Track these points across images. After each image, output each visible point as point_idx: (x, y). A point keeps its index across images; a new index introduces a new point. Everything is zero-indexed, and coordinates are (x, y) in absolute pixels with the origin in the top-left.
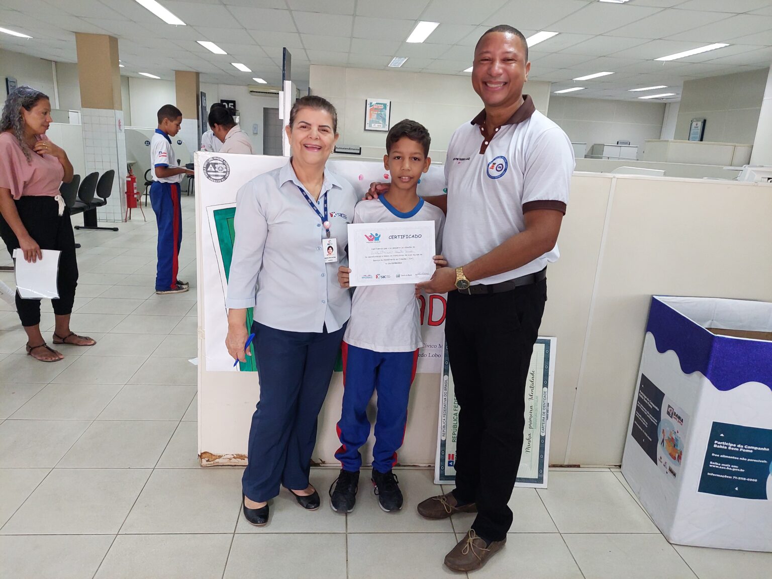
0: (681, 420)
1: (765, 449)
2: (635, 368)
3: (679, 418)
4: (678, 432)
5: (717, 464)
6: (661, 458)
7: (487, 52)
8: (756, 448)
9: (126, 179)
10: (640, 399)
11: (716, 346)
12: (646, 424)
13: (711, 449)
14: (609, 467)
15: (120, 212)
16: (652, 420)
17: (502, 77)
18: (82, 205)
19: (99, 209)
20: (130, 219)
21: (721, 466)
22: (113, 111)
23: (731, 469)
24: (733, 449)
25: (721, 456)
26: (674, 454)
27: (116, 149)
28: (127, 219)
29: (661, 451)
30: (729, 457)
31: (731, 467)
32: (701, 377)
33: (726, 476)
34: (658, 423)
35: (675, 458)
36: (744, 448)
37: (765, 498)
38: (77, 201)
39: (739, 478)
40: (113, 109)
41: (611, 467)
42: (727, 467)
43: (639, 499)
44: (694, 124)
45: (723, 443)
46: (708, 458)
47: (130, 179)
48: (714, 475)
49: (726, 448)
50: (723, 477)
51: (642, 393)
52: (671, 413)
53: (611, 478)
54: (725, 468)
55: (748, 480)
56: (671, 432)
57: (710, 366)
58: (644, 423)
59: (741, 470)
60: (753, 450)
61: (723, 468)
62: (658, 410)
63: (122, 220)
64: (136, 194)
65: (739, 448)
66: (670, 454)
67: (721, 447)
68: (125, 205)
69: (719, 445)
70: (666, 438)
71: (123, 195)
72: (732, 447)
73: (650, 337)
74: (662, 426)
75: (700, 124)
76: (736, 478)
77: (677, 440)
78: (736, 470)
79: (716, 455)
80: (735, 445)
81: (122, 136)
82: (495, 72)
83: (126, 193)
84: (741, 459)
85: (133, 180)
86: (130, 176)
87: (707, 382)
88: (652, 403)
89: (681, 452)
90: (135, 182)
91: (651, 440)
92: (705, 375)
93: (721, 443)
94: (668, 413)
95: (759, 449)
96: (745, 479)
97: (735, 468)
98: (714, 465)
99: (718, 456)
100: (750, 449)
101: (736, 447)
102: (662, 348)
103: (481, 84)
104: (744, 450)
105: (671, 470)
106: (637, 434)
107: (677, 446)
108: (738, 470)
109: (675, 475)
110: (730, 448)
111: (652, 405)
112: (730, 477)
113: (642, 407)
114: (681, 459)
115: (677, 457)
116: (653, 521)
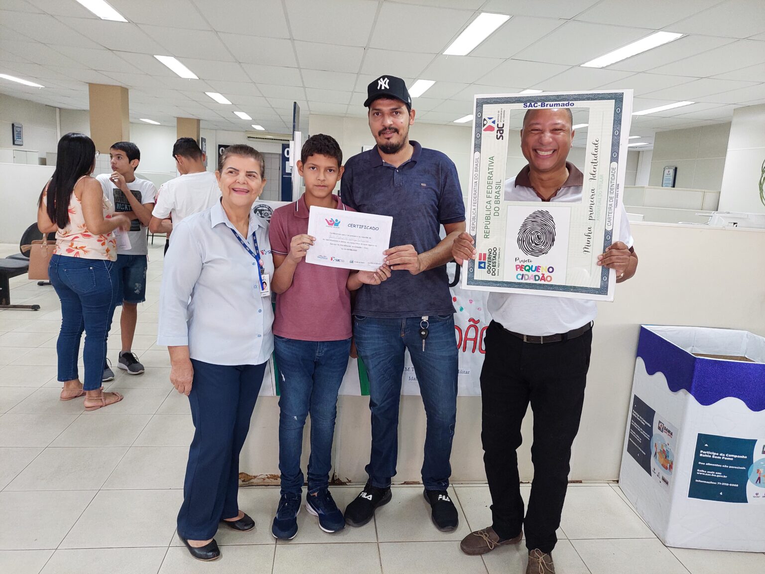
0: (670, 433)
1: (743, 457)
3: (669, 431)
4: (669, 445)
5: (703, 471)
6: (654, 469)
8: (736, 456)
10: (633, 418)
11: (698, 366)
12: (640, 440)
13: (697, 458)
14: (608, 482)
16: (645, 436)
21: (707, 473)
25: (707, 464)
26: (666, 464)
29: (654, 463)
30: (713, 465)
31: (715, 474)
32: (686, 394)
33: (711, 483)
34: (651, 438)
36: (725, 457)
39: (723, 484)
42: (712, 474)
44: (666, 171)
45: (708, 452)
46: (696, 466)
48: (701, 481)
49: (710, 456)
50: (709, 483)
51: (635, 412)
52: (662, 428)
53: (610, 491)
54: (710, 475)
55: (731, 485)
56: (662, 445)
57: (694, 384)
58: (638, 439)
59: (724, 477)
60: (733, 458)
61: (708, 475)
65: (722, 457)
66: (662, 465)
67: (706, 456)
69: (705, 454)
70: (659, 451)
72: (716, 455)
73: (640, 361)
74: (655, 440)
75: (672, 172)
76: (720, 483)
77: (668, 452)
79: (702, 463)
84: (723, 466)
87: (691, 398)
88: (644, 420)
89: (672, 463)
91: (645, 454)
92: (690, 392)
93: (706, 452)
94: (659, 428)
95: (739, 457)
96: (728, 485)
97: (719, 475)
98: (701, 472)
99: (704, 464)
100: (731, 457)
101: (719, 456)
102: (651, 371)
104: (726, 459)
105: (663, 479)
106: (632, 450)
107: (668, 457)
108: (722, 476)
109: (667, 483)
110: (713, 457)
111: (644, 422)
112: (715, 483)
113: (636, 425)
114: (672, 469)
115: (668, 467)
116: (650, 528)
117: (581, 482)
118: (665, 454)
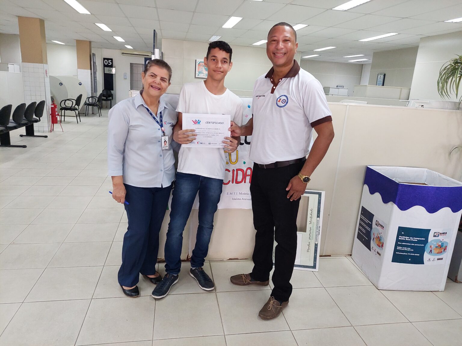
0: (382, 227)
1: (423, 239)
2: (358, 203)
3: (382, 226)
4: (381, 233)
5: (400, 247)
6: (373, 248)
7: (275, 36)
8: (419, 239)
9: (50, 106)
10: (361, 219)
11: (400, 188)
12: (364, 231)
13: (398, 240)
14: (345, 255)
15: (47, 126)
16: (368, 229)
17: (283, 50)
18: (26, 122)
19: (35, 125)
20: (53, 130)
21: (402, 248)
22: (43, 64)
23: (407, 250)
24: (408, 240)
25: (403, 244)
26: (379, 245)
27: (44, 88)
28: (52, 130)
29: (373, 244)
30: (406, 244)
31: (407, 249)
32: (392, 205)
33: (405, 254)
34: (371, 230)
35: (380, 247)
36: (413, 239)
37: (423, 264)
38: (24, 120)
39: (411, 254)
40: (42, 63)
41: (346, 255)
42: (405, 249)
43: (362, 270)
44: (379, 76)
45: (403, 237)
46: (397, 245)
47: (53, 106)
48: (399, 253)
49: (405, 239)
50: (403, 254)
51: (362, 216)
52: (378, 224)
53: (347, 261)
54: (404, 249)
55: (415, 255)
56: (378, 234)
57: (397, 199)
58: (363, 231)
59: (412, 250)
60: (417, 240)
61: (403, 249)
62: (371, 223)
63: (49, 131)
64: (57, 115)
65: (411, 239)
66: (377, 245)
67: (402, 239)
68: (50, 122)
69: (402, 238)
70: (375, 237)
71: (49, 116)
72: (407, 239)
73: (366, 187)
74: (373, 231)
75: (382, 76)
76: (410, 254)
77: (381, 237)
78: (410, 250)
79: (400, 243)
80: (409, 238)
81: (47, 80)
82: (280, 47)
83: (51, 114)
84: (412, 244)
85: (55, 107)
86: (53, 104)
87: (395, 207)
88: (367, 220)
89: (383, 243)
90: (56, 108)
91: (367, 239)
92: (395, 204)
93: (402, 237)
94: (376, 224)
95: (420, 239)
96: (414, 254)
97: (409, 249)
98: (399, 248)
99: (401, 243)
100: (416, 239)
101: (410, 239)
102: (372, 192)
103: (272, 54)
104: (413, 240)
105: (378, 253)
106: (360, 237)
107: (381, 240)
108: (411, 250)
109: (380, 255)
110: (406, 239)
111: (367, 221)
112: (407, 254)
113: (363, 223)
114: (383, 246)
115: (381, 246)
116: (369, 279)
117: (330, 256)
118: (379, 239)
